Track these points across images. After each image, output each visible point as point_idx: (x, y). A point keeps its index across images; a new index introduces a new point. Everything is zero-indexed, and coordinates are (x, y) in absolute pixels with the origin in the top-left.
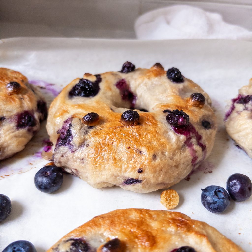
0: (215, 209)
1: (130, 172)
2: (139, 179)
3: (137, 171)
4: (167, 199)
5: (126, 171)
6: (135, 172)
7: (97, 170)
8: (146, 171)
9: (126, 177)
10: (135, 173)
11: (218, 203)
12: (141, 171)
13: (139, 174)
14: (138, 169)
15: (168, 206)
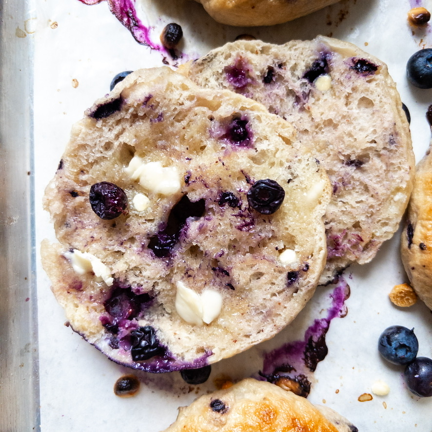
0: (382, 342)
1: (421, 233)
2: (412, 245)
3: (422, 242)
4: (401, 293)
5: (423, 226)
6: (421, 239)
7: (424, 185)
8: (423, 254)
9: (415, 227)
10: (419, 240)
11: (388, 346)
12: (422, 247)
13: (419, 244)
14: (425, 244)
15: (393, 295)
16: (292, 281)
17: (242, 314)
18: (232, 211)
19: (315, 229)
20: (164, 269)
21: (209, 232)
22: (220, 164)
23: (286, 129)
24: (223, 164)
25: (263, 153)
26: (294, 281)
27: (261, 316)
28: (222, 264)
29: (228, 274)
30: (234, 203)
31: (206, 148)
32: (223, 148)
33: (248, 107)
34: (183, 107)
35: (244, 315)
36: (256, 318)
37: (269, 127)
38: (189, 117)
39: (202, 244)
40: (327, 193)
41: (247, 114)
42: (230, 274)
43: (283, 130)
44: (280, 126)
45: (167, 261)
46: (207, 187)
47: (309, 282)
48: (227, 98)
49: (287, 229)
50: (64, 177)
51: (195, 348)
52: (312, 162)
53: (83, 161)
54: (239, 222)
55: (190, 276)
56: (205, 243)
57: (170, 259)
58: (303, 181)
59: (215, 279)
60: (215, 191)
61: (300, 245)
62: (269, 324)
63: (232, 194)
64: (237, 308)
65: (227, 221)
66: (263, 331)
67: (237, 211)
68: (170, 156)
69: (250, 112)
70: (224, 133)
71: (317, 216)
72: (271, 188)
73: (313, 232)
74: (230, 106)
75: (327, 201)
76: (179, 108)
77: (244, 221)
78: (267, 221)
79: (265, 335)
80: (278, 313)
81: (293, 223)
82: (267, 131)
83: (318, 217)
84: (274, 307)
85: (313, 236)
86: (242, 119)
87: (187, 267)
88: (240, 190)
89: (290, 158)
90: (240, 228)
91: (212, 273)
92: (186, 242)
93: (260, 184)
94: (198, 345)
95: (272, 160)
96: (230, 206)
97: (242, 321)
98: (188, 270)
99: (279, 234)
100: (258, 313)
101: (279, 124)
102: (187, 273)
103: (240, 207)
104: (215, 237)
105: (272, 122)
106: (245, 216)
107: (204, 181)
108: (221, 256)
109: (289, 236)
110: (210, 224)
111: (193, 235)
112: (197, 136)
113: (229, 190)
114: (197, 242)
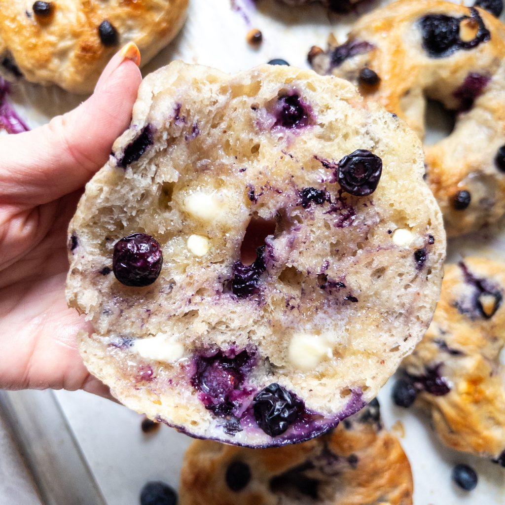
16: (423, 261)
17: (377, 326)
18: (322, 208)
19: (422, 194)
20: (256, 309)
21: (303, 245)
22: (287, 158)
23: (346, 90)
24: (291, 157)
25: (331, 127)
26: (425, 260)
27: (402, 319)
28: (332, 276)
29: (344, 286)
30: (320, 198)
31: (261, 146)
32: (281, 138)
33: (294, 77)
34: (218, 105)
35: (379, 326)
36: (396, 324)
37: (326, 93)
38: (229, 115)
39: (300, 263)
40: (418, 147)
41: (296, 86)
42: (346, 285)
43: (343, 92)
44: (338, 87)
45: (257, 299)
46: (280, 193)
47: (440, 255)
48: (266, 74)
49: (392, 205)
50: (87, 256)
51: (338, 392)
52: (389, 118)
53: (109, 227)
54: (335, 218)
55: (293, 307)
56: (302, 260)
57: (259, 295)
58: (387, 143)
59: (328, 299)
60: (292, 193)
61: (412, 219)
62: (414, 324)
63: (313, 190)
64: (368, 322)
65: (321, 224)
66: (410, 336)
67: (328, 207)
68: (218, 174)
69: (299, 82)
70: (275, 120)
71: (417, 179)
72: (366, 158)
73: (420, 198)
74: (272, 84)
75: (421, 156)
76: (213, 109)
77: (341, 214)
78: (368, 204)
79: (416, 339)
80: (421, 305)
81: (398, 195)
82: (327, 99)
83: (419, 179)
84: (415, 300)
85: (422, 201)
86: (291, 94)
87: (286, 297)
88: (323, 181)
89: (364, 121)
90: (340, 225)
91: (322, 292)
92: (276, 267)
93: (352, 158)
94: (340, 387)
95: (344, 131)
96: (317, 203)
97: (381, 334)
98: (289, 301)
99: (386, 216)
100: (397, 317)
101: (336, 86)
102: (288, 304)
103: (329, 201)
104: (312, 249)
105: (328, 86)
106: (339, 209)
107: (274, 188)
108: (327, 267)
109: (397, 213)
110: (300, 235)
111: (284, 255)
112: (245, 136)
113: (306, 186)
114: (293, 261)
